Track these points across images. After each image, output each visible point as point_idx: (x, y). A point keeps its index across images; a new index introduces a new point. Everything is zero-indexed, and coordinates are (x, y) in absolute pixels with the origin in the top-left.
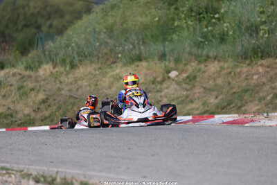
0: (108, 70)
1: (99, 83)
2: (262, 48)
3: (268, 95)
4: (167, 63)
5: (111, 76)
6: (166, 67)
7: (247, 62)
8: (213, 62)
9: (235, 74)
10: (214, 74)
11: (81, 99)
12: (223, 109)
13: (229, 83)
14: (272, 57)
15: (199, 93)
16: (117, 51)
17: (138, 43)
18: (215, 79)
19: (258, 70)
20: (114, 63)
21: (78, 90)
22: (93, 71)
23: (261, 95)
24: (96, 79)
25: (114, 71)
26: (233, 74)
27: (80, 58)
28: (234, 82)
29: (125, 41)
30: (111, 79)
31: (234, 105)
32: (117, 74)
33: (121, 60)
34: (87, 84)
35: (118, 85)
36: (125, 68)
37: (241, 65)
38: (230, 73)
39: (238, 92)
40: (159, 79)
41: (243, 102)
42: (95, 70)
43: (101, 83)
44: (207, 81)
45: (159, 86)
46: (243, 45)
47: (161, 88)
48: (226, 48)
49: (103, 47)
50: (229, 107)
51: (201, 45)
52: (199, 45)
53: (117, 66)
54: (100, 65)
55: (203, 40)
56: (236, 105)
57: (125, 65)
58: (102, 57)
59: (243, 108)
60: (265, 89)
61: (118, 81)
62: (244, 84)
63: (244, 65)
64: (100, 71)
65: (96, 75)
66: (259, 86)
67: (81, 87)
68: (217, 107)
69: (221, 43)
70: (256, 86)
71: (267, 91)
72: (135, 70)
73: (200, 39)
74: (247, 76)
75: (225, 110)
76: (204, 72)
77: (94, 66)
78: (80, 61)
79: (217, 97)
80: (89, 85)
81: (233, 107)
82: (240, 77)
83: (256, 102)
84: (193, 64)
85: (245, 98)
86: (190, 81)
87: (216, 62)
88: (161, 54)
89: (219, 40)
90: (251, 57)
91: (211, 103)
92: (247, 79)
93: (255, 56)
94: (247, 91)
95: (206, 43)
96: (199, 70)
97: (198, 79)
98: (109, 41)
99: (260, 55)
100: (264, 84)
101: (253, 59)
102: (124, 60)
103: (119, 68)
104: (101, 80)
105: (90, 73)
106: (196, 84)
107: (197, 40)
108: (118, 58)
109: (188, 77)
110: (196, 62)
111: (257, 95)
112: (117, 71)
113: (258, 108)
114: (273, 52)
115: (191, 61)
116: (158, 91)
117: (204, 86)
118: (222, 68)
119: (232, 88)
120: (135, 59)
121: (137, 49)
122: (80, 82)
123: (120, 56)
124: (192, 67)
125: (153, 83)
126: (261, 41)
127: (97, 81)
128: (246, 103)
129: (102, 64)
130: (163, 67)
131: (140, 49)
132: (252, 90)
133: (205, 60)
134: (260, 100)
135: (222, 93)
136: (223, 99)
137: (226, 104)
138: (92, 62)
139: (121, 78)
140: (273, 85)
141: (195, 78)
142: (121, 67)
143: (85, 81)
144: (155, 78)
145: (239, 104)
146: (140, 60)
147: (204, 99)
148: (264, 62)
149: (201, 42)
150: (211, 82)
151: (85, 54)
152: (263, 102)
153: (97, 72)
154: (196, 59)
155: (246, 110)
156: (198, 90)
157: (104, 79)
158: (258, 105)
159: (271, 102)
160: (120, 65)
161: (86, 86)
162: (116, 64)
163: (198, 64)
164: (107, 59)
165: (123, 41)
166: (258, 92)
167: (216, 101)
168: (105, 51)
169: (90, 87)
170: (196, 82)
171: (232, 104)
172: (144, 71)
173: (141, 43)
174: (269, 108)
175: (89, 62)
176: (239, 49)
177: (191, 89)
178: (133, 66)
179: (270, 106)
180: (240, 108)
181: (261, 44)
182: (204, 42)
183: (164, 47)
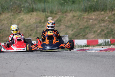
0: (17, 16)
1: (12, 22)
2: (94, 6)
3: (98, 30)
4: (46, 13)
5: (18, 19)
6: (46, 15)
7: (87, 13)
8: (70, 13)
9: (81, 19)
10: (70, 19)
11: (4, 30)
12: (76, 36)
13: (78, 24)
14: (99, 11)
15: (63, 28)
16: (21, 7)
17: (32, 3)
18: (71, 22)
19: (92, 17)
20: (20, 12)
21: (2, 25)
22: (9, 16)
23: (95, 29)
24: (11, 20)
25: (20, 17)
26: (80, 19)
27: (3, 10)
28: (81, 23)
29: (25, 2)
30: (19, 21)
31: (81, 34)
32: (22, 18)
33: (23, 11)
34: (7, 22)
35: (22, 23)
36: (25, 15)
37: (84, 14)
38: (78, 18)
39: (83, 28)
40: (43, 21)
41: (86, 33)
42: (10, 16)
43: (14, 22)
44: (67, 22)
45: (43, 25)
46: (84, 5)
47: (44, 26)
48: (76, 6)
49: (14, 5)
50: (78, 36)
51: (63, 4)
52: (62, 4)
53: (21, 14)
54: (12, 14)
55: (64, 2)
56: (83, 35)
57: (25, 13)
58: (14, 10)
59: (86, 36)
60: (96, 27)
61: (22, 22)
62: (86, 24)
63: (85, 15)
64: (13, 16)
65: (11, 18)
66: (93, 25)
67: (4, 24)
68: (73, 35)
69: (73, 4)
70: (92, 25)
71: (98, 28)
72: (30, 16)
73: (62, 2)
74: (87, 20)
75: (77, 37)
76: (65, 18)
77: (10, 14)
78: (3, 11)
79: (72, 31)
80: (8, 23)
81: (81, 35)
82: (83, 20)
83: (92, 33)
84: (59, 14)
85: (87, 31)
86: (58, 22)
87: (71, 13)
88: (43, 8)
89: (71, 2)
90: (88, 11)
91: (70, 33)
92: (87, 22)
93: (91, 10)
94: (87, 28)
95: (66, 3)
96: (63, 17)
97: (62, 21)
98: (17, 2)
99: (93, 10)
100: (96, 24)
101: (90, 12)
102: (25, 11)
103: (22, 15)
104: (13, 21)
105: (8, 17)
106: (61, 24)
107: (61, 2)
108: (22, 10)
109: (57, 20)
110: (61, 13)
111: (92, 30)
112: (22, 16)
113: (93, 36)
114: (99, 9)
115: (58, 12)
116: (42, 27)
117: (66, 24)
118: (74, 16)
119: (80, 26)
120: (31, 11)
121: (31, 6)
122: (3, 22)
123: (23, 9)
124: (59, 15)
125: (40, 23)
126: (93, 3)
127: (12, 21)
128: (88, 33)
129: (13, 13)
130: (45, 15)
131: (33, 6)
132: (90, 27)
133: (66, 12)
134: (94, 32)
135: (75, 29)
136: (75, 31)
137: (77, 34)
138: (8, 12)
139: (23, 20)
140: (100, 25)
141: (61, 21)
142: (23, 15)
143: (5, 21)
144: (41, 20)
145: (84, 34)
146: (33, 11)
147: (66, 31)
148: (95, 13)
149: (63, 3)
150: (69, 23)
151: (5, 8)
152: (96, 33)
153: (11, 17)
154: (61, 12)
155: (87, 37)
156: (62, 27)
157: (15, 20)
158: (93, 35)
159: (100, 33)
160: (23, 13)
161: (6, 24)
162: (21, 13)
163: (62, 14)
164: (16, 11)
165: (24, 2)
166: (93, 28)
167: (72, 32)
168: (15, 6)
169: (8, 24)
170: (62, 22)
171: (80, 34)
172: (35, 17)
173: (33, 3)
174: (99, 36)
175: (7, 12)
176: (83, 7)
177: (59, 26)
178: (29, 14)
179: (100, 35)
180: (84, 36)
181: (94, 4)
182: (64, 3)
183: (45, 5)
